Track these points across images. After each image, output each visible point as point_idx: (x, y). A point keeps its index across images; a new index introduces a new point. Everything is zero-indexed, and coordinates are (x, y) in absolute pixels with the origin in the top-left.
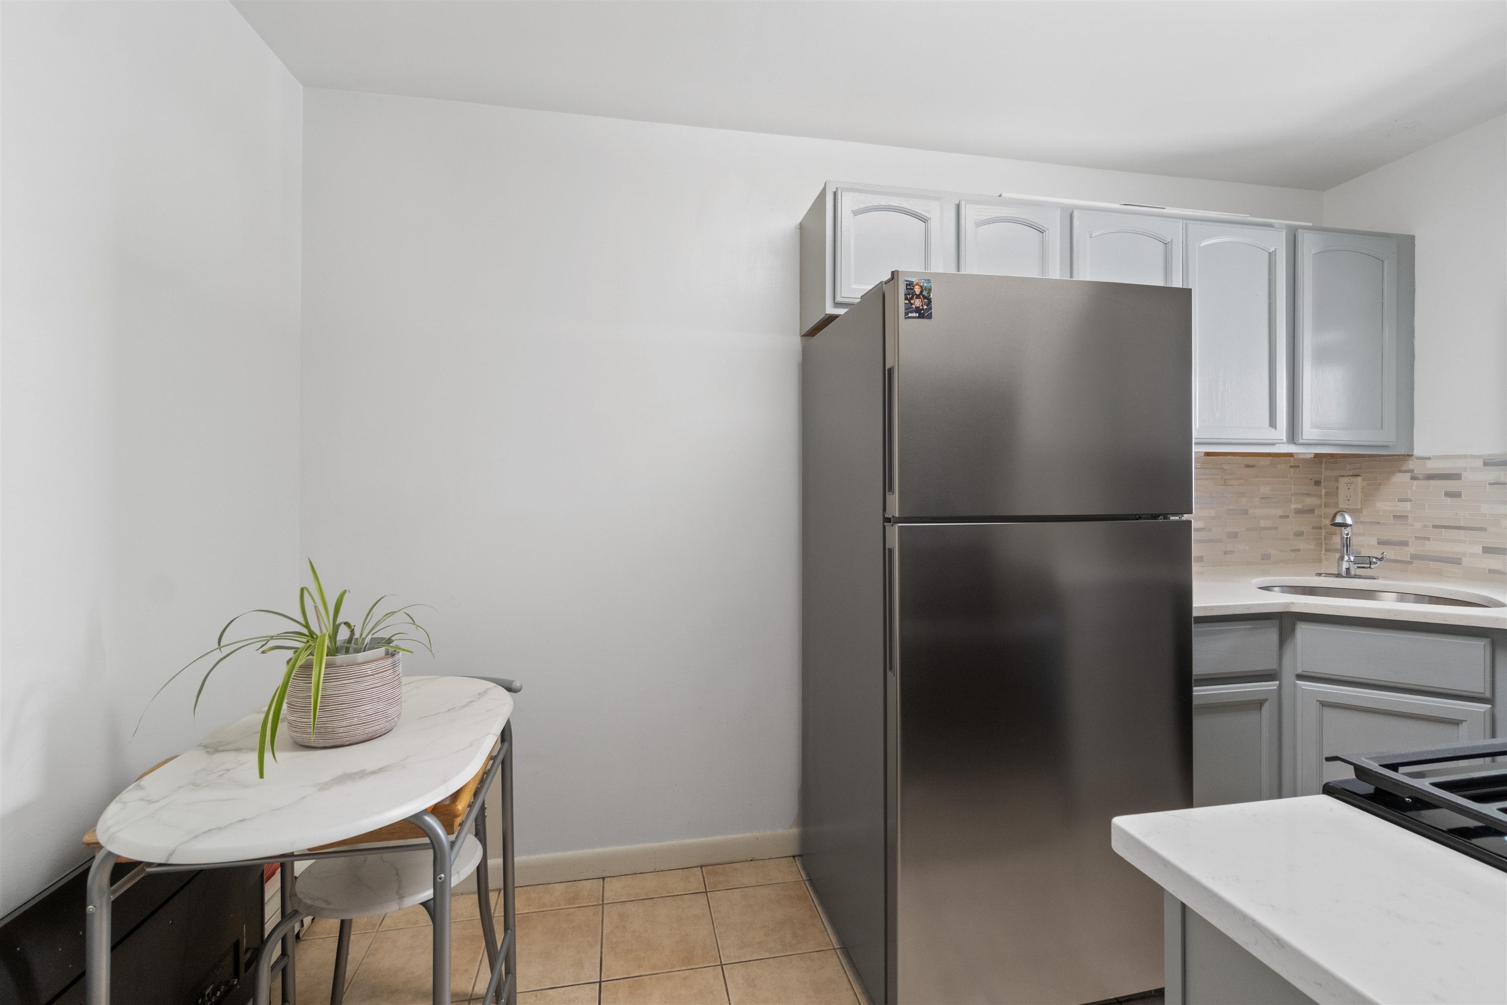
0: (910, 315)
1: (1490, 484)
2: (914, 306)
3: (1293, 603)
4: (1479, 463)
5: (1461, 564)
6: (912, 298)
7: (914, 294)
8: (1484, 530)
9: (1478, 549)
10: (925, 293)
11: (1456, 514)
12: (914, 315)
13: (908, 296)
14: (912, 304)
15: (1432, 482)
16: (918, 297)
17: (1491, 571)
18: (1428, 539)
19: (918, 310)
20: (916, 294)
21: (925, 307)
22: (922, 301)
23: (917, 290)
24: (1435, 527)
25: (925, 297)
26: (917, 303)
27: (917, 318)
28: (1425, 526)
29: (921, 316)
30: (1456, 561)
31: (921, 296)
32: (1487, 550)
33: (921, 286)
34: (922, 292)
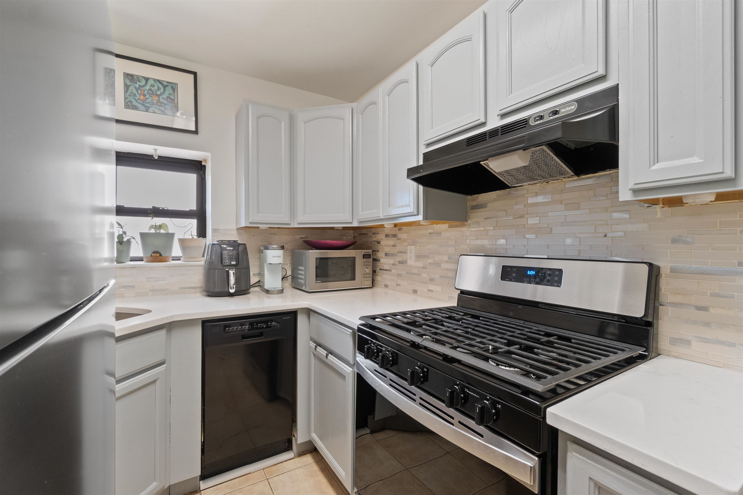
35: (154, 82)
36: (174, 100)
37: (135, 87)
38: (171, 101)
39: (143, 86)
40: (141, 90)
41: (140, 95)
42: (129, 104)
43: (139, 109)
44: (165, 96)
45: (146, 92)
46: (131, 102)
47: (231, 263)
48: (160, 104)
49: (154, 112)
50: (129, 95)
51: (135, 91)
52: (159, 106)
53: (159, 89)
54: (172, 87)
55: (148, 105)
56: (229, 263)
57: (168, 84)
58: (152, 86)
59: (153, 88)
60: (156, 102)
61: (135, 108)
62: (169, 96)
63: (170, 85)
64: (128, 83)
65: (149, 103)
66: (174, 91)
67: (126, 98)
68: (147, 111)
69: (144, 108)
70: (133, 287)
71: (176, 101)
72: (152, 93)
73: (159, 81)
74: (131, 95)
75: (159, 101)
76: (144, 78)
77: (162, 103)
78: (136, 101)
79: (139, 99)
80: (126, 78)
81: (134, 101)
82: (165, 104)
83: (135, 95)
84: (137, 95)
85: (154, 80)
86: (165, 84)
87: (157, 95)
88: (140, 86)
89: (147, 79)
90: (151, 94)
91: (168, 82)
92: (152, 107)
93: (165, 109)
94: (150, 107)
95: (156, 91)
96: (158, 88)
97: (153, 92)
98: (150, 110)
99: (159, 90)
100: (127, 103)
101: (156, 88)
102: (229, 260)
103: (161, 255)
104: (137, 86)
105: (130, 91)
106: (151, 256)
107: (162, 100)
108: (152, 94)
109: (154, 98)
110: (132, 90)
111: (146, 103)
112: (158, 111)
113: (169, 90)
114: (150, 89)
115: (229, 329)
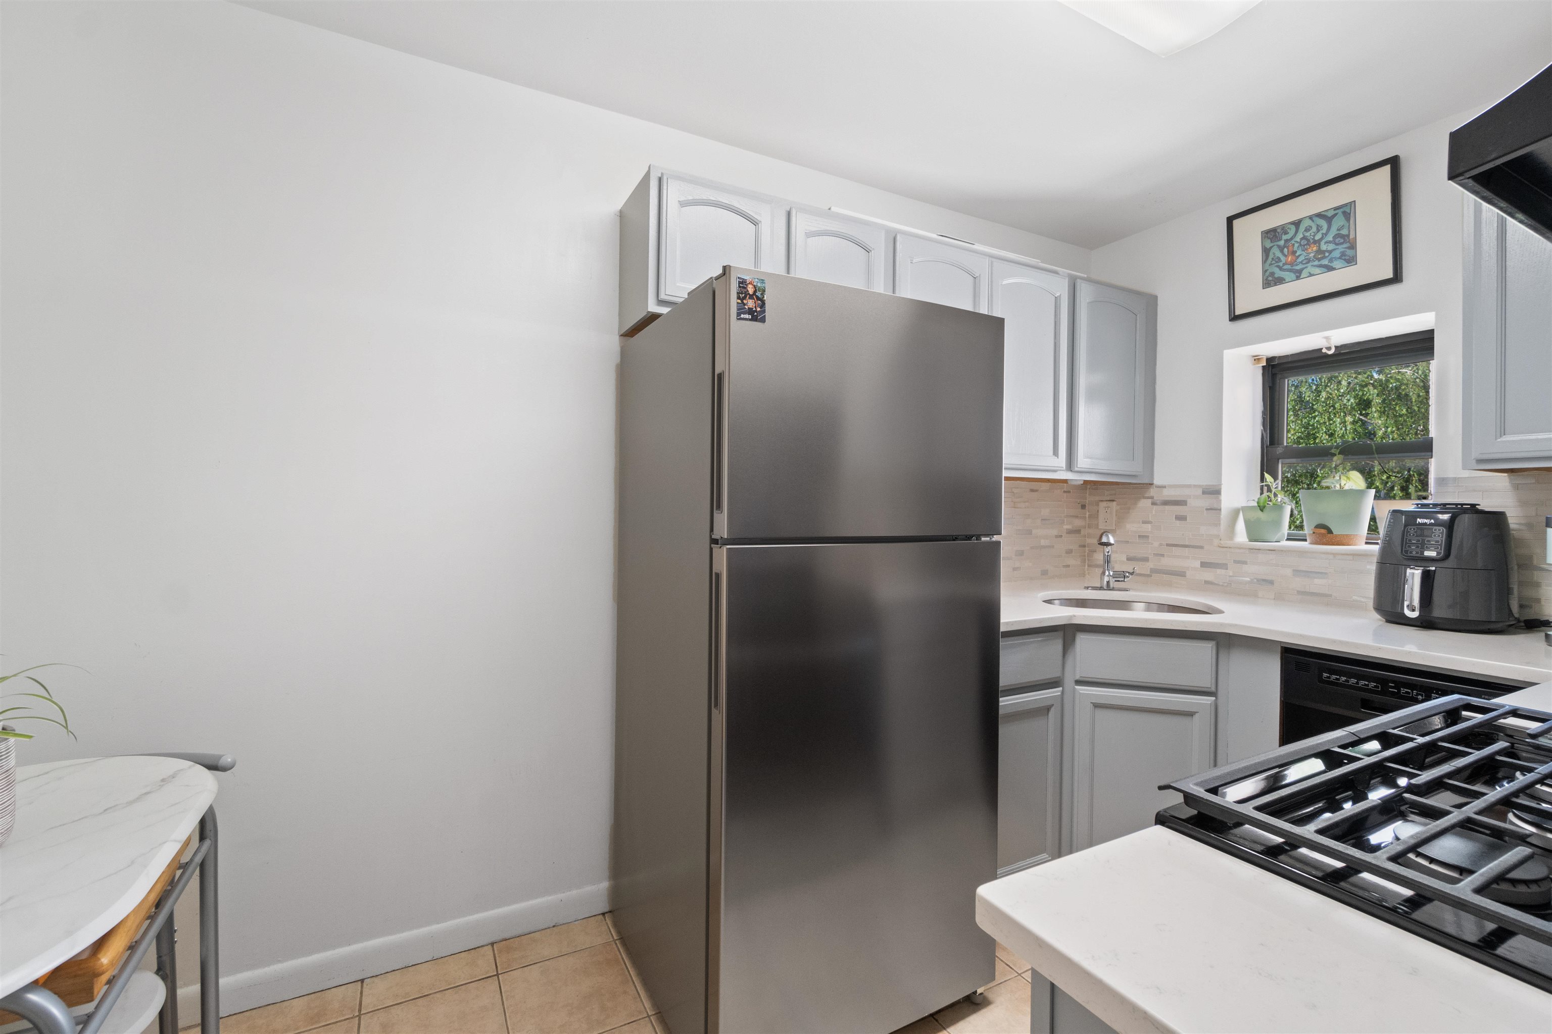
0: (742, 316)
1: (1207, 509)
2: (746, 307)
3: (1075, 616)
4: (1200, 491)
5: (1185, 577)
6: (744, 298)
7: (747, 293)
8: (1201, 547)
9: (1197, 564)
10: (758, 294)
11: (1183, 534)
12: (747, 316)
13: (741, 295)
14: (745, 305)
15: (1167, 507)
16: (751, 297)
17: (1207, 582)
18: (1163, 555)
19: (750, 311)
20: (749, 294)
21: (759, 309)
22: (755, 303)
23: (751, 290)
24: (1168, 545)
25: (758, 298)
26: (750, 303)
27: (750, 320)
28: (1161, 545)
29: (754, 319)
30: (1182, 574)
31: (754, 297)
32: (1204, 565)
33: (754, 286)
34: (755, 292)
35: (1311, 221)
36: (1348, 236)
37: (1279, 246)
38: (1342, 241)
39: (1292, 239)
40: (1288, 248)
41: (1285, 256)
42: (1270, 278)
43: (1284, 280)
44: (1330, 237)
45: (1296, 245)
46: (1272, 274)
48: (1322, 256)
49: (1311, 275)
50: (1271, 264)
51: (1279, 254)
52: (1319, 260)
53: (1319, 228)
54: (1344, 213)
55: (1298, 267)
56: (1417, 553)
57: (1336, 212)
58: (1307, 230)
59: (1308, 234)
60: (1314, 256)
61: (1280, 281)
62: (1338, 232)
63: (1340, 211)
64: (1268, 244)
65: (1301, 262)
66: (1348, 219)
67: (1265, 272)
68: (1298, 278)
69: (1293, 276)
70: (1271, 582)
71: (1352, 236)
72: (1307, 242)
73: (1320, 215)
74: (1274, 262)
75: (1319, 251)
76: (1293, 223)
77: (1323, 252)
78: (1280, 268)
79: (1284, 264)
80: (1266, 239)
81: (1277, 270)
82: (1330, 252)
83: (1279, 260)
84: (1283, 259)
85: (1311, 218)
86: (1330, 214)
87: (1315, 242)
88: (1286, 241)
89: (1297, 224)
90: (1304, 245)
91: (1336, 209)
92: (1306, 267)
93: (1331, 261)
94: (1303, 269)
95: (1314, 236)
96: (1317, 229)
97: (1308, 240)
98: (1304, 274)
99: (1318, 231)
100: (1266, 279)
101: (1314, 229)
102: (1418, 547)
103: (1330, 531)
104: (1282, 243)
105: (1271, 256)
106: (1314, 533)
107: (1324, 247)
108: (1308, 244)
109: (1310, 250)
110: (1274, 254)
111: (1297, 265)
112: (1318, 270)
113: (1339, 221)
114: (1304, 238)
115: (1329, 677)
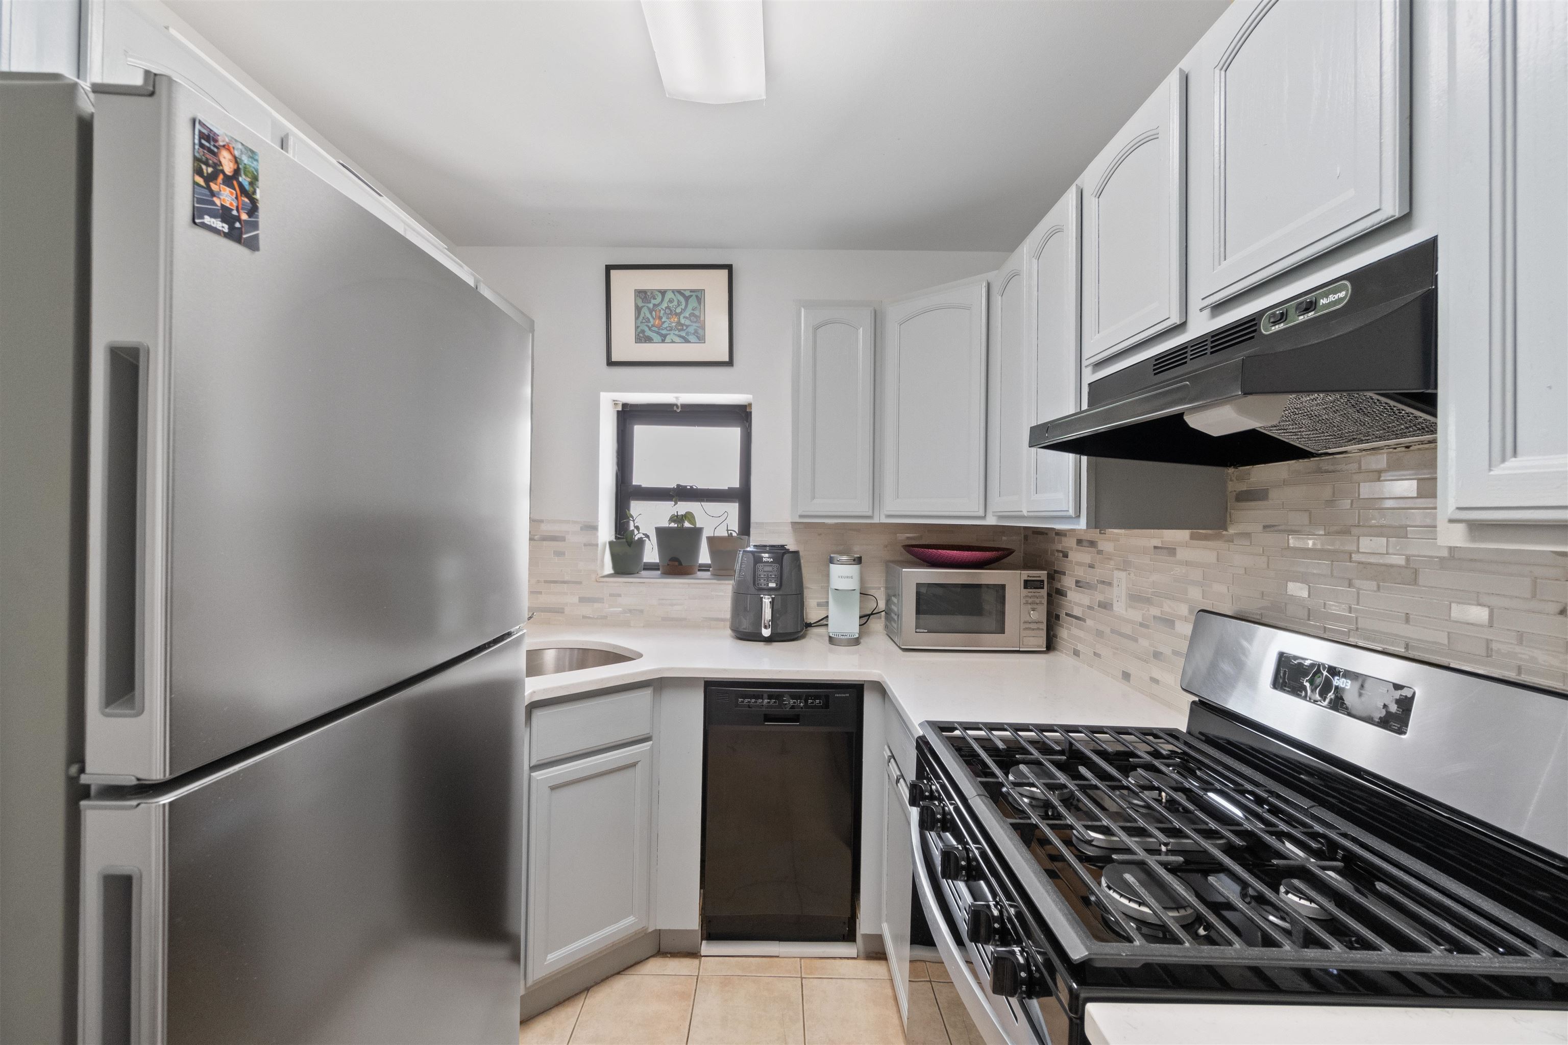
0: (207, 220)
1: (585, 545)
2: (218, 202)
3: (534, 692)
4: (577, 528)
5: (564, 613)
6: (210, 178)
7: (218, 170)
8: (580, 583)
9: (576, 600)
10: (244, 180)
11: (562, 570)
12: (218, 224)
13: (204, 167)
14: (213, 194)
15: (545, 543)
16: (229, 181)
17: (584, 617)
18: (540, 593)
19: (225, 214)
20: (223, 172)
21: (244, 217)
22: (237, 198)
23: (226, 160)
24: (546, 582)
25: (243, 191)
26: (226, 197)
27: (226, 235)
28: (538, 582)
29: (234, 235)
30: (559, 611)
31: (235, 183)
32: (582, 600)
33: (235, 158)
34: (237, 172)
35: (673, 295)
36: (700, 317)
37: (649, 308)
38: (695, 320)
39: (659, 305)
40: (656, 311)
41: (654, 319)
42: (641, 335)
43: (653, 340)
44: (687, 314)
45: (662, 312)
46: (643, 331)
47: (768, 585)
48: (681, 328)
49: (673, 342)
50: (642, 322)
51: (648, 315)
52: (680, 330)
53: (679, 303)
54: (697, 296)
55: (664, 332)
56: (765, 585)
57: (691, 294)
58: (671, 301)
59: (671, 305)
60: (675, 326)
61: (649, 340)
62: (692, 312)
63: (694, 294)
64: (640, 304)
65: (666, 328)
66: (700, 303)
67: (637, 327)
68: (663, 341)
69: (658, 338)
70: (642, 611)
71: (702, 318)
72: (670, 312)
73: (679, 292)
74: (644, 321)
75: (679, 323)
76: (660, 291)
77: (682, 325)
78: (650, 329)
79: (653, 326)
80: (638, 298)
81: (646, 329)
82: (687, 326)
83: (649, 321)
84: (651, 320)
85: (673, 291)
86: (687, 294)
87: (676, 314)
88: (654, 305)
89: (663, 293)
90: (668, 314)
91: (692, 291)
92: (669, 334)
93: (687, 334)
94: (667, 335)
95: (676, 308)
96: (678, 303)
97: (671, 311)
98: (668, 339)
99: (679, 305)
100: (638, 335)
101: (675, 303)
102: (765, 580)
103: (680, 564)
104: (651, 306)
105: (642, 315)
106: (668, 565)
107: (682, 321)
108: (670, 314)
109: (672, 320)
110: (645, 313)
111: (663, 330)
112: (677, 339)
113: (693, 303)
114: (668, 308)
115: (743, 702)
